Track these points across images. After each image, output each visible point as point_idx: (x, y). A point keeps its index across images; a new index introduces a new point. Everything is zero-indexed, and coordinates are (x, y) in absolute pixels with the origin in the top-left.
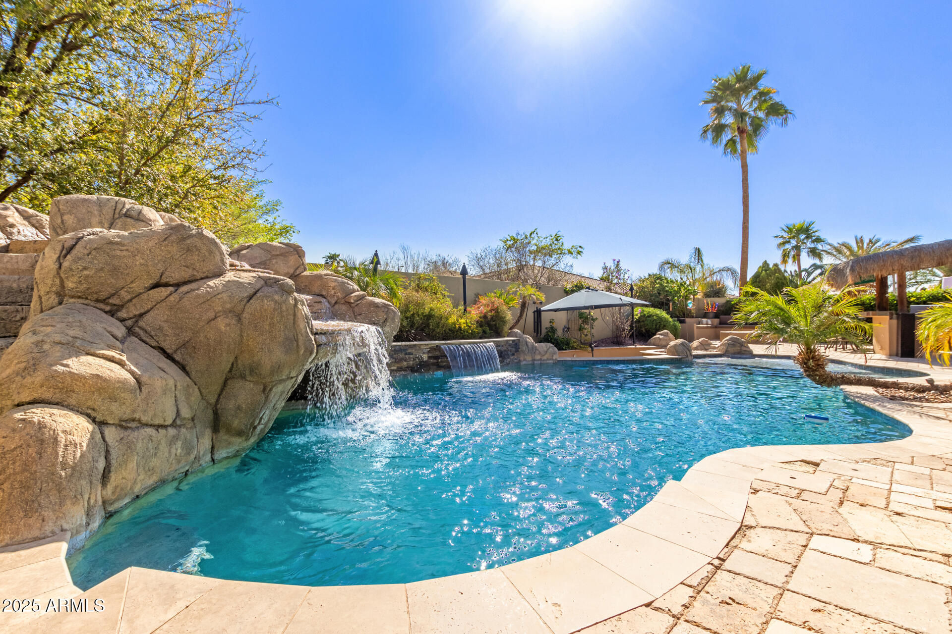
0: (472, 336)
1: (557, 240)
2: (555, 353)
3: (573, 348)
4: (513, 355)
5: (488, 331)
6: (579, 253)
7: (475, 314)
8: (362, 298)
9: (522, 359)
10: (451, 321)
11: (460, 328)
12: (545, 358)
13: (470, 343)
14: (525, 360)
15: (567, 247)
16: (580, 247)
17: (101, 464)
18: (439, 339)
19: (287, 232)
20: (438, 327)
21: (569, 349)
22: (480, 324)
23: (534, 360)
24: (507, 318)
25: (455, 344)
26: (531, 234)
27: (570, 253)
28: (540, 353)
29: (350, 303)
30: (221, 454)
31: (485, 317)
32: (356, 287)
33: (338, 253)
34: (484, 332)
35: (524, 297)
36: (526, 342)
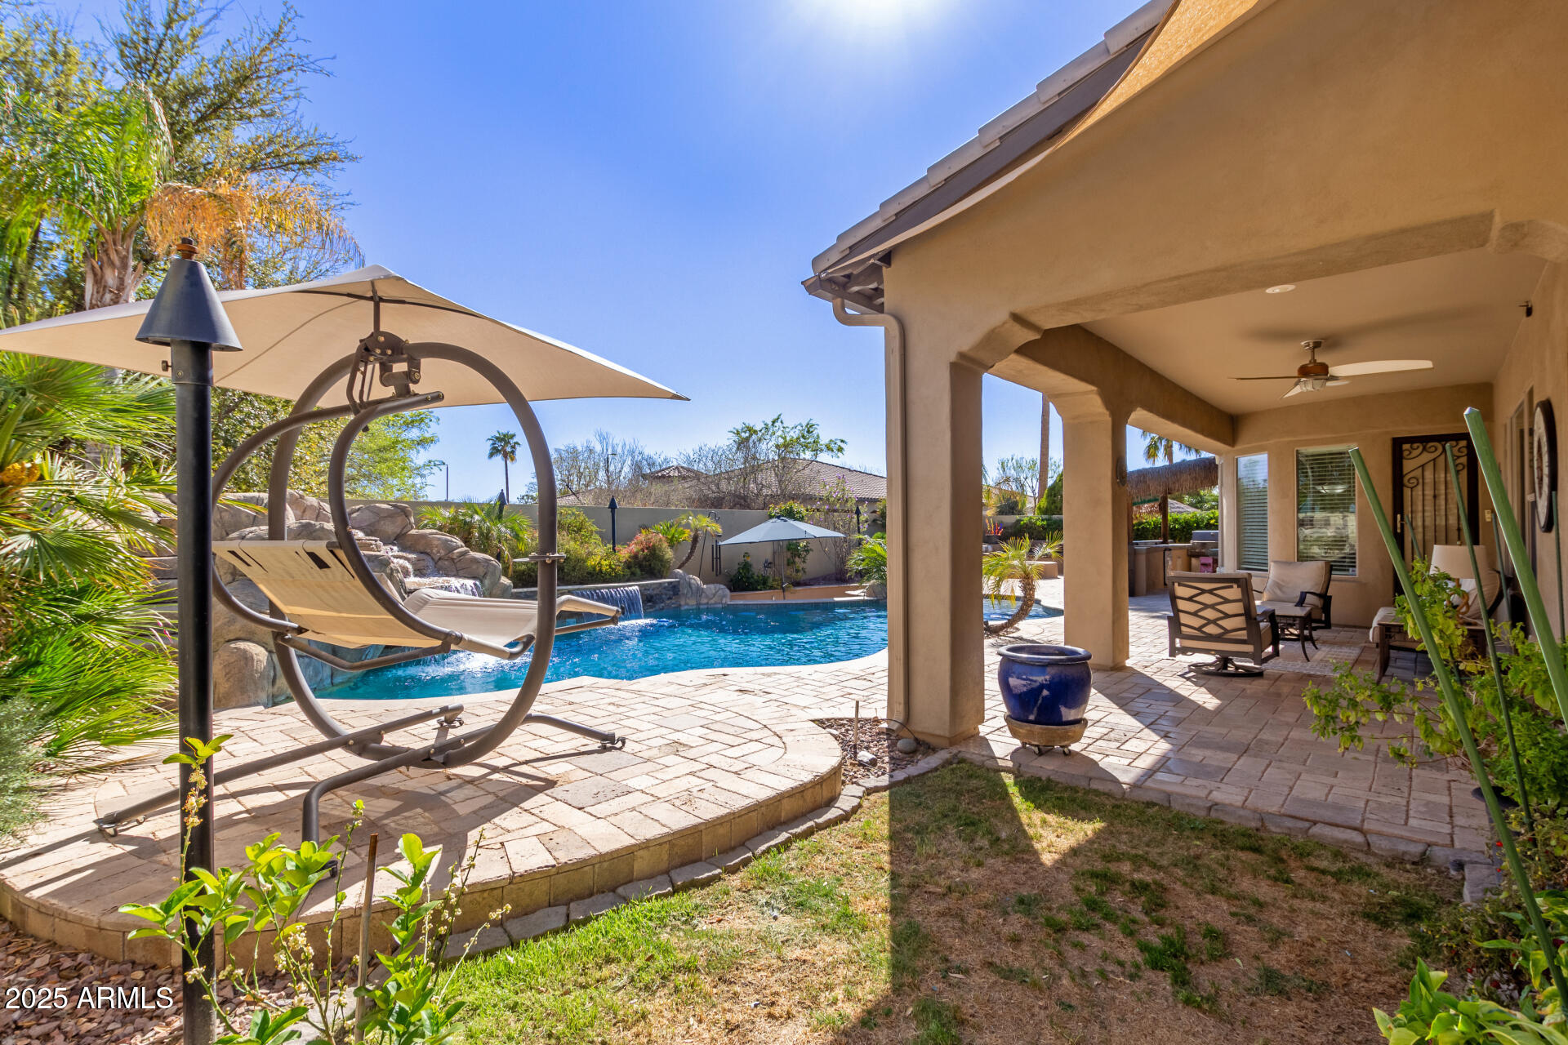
0: (617, 578)
1: (808, 432)
2: (724, 596)
3: (771, 588)
4: (670, 598)
5: (638, 571)
6: (840, 450)
7: (624, 553)
8: (465, 553)
9: (682, 603)
10: (591, 562)
11: (601, 571)
12: (712, 601)
13: (608, 588)
14: (687, 604)
15: (824, 440)
16: (842, 441)
17: (272, 674)
18: (575, 583)
19: (422, 420)
20: (574, 570)
21: (765, 589)
22: (628, 565)
23: (699, 604)
24: (667, 556)
25: (590, 589)
26: (774, 422)
27: (829, 448)
28: (707, 597)
29: (453, 559)
30: (338, 680)
31: (635, 556)
32: (460, 543)
33: (511, 432)
34: (633, 574)
35: (697, 530)
36: (690, 584)
